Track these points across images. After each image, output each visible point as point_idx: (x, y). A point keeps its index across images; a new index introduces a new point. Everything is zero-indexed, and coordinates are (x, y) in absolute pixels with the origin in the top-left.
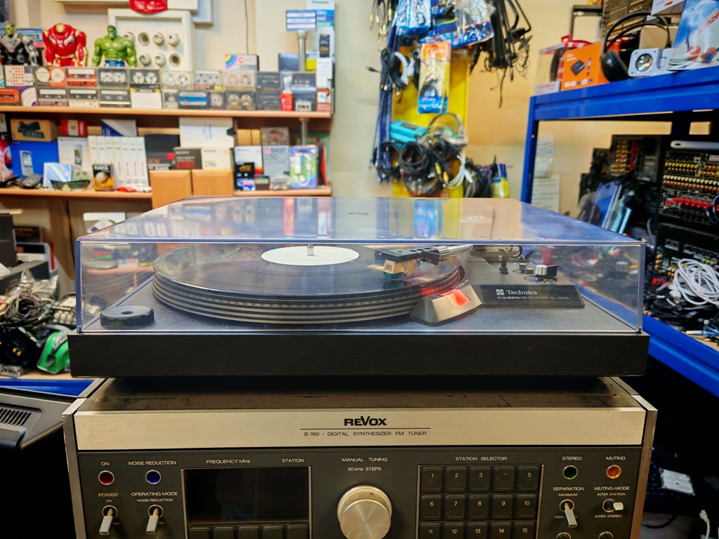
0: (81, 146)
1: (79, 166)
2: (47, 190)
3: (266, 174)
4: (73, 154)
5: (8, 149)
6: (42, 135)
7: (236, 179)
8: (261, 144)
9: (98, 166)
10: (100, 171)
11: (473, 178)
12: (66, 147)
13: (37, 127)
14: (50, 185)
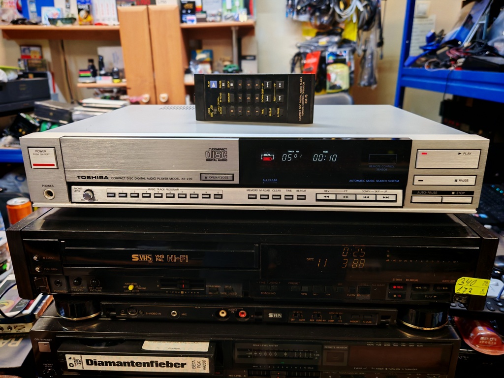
1: (68, 10)
2: (46, 25)
3: (204, 9)
4: (63, 1)
7: (181, 14)
9: (81, 5)
14: (48, 22)
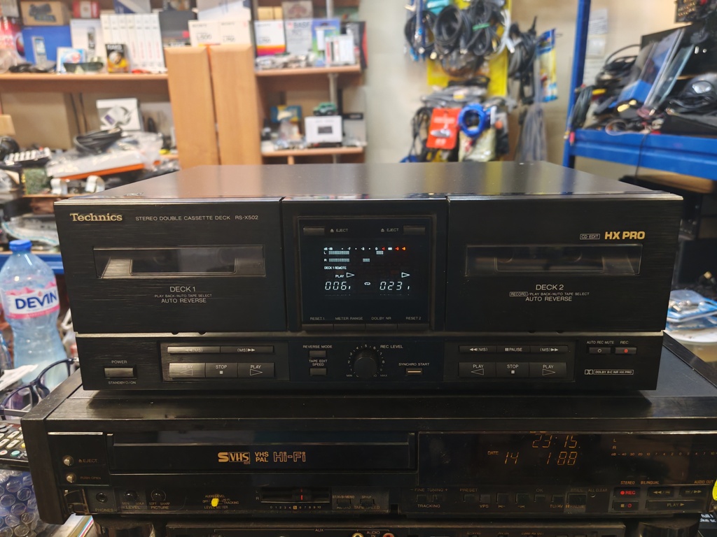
0: (93, 28)
1: (92, 51)
2: (61, 73)
4: (85, 39)
5: (19, 35)
6: (54, 18)
8: (284, 18)
9: (112, 45)
10: (113, 51)
11: (516, 47)
12: (79, 30)
13: (48, 9)
14: (64, 70)
